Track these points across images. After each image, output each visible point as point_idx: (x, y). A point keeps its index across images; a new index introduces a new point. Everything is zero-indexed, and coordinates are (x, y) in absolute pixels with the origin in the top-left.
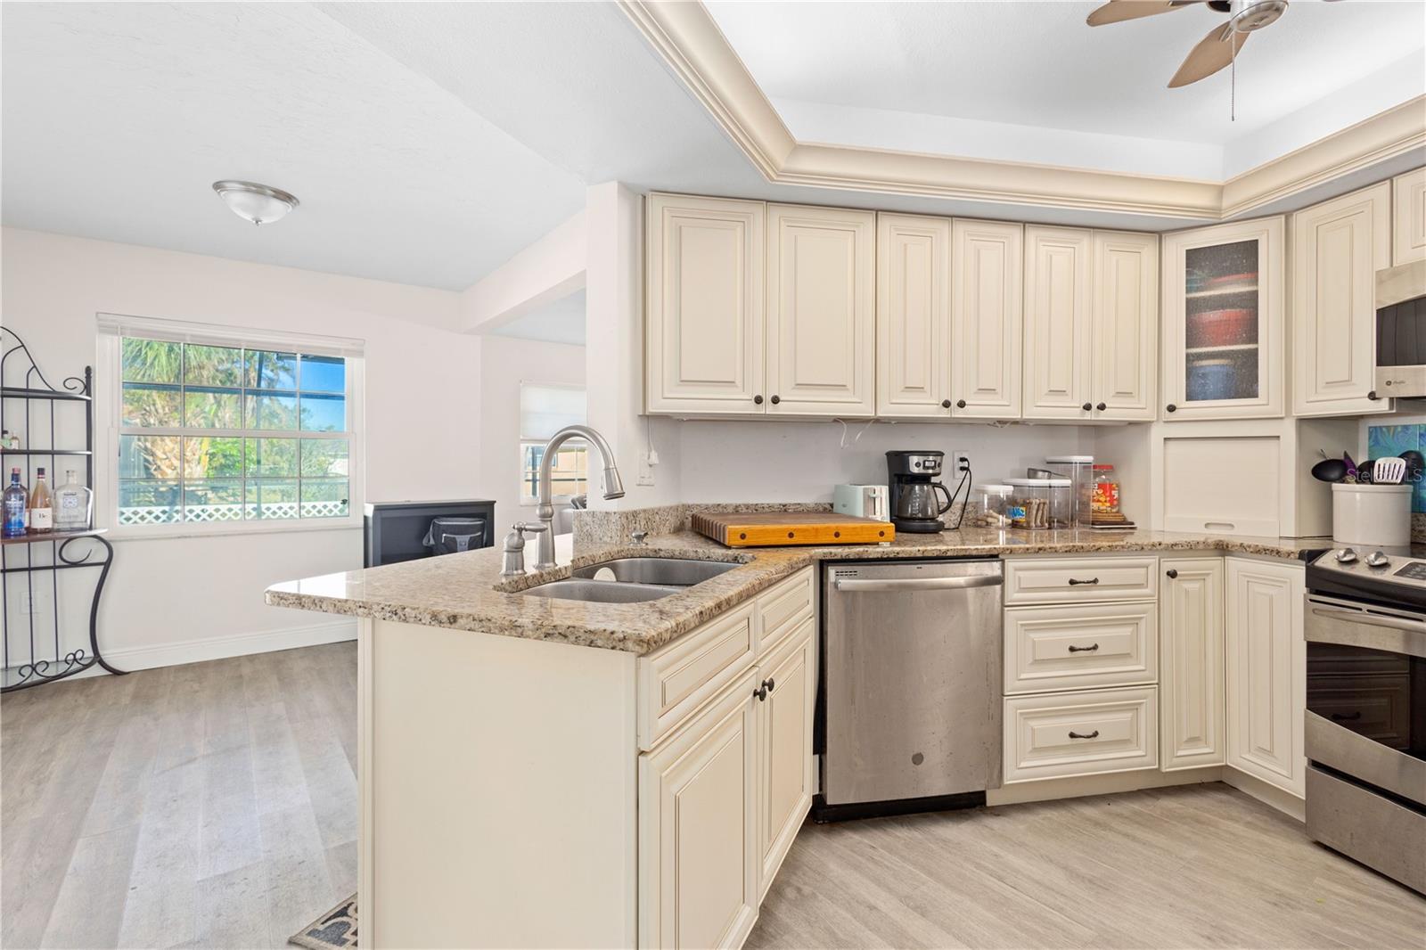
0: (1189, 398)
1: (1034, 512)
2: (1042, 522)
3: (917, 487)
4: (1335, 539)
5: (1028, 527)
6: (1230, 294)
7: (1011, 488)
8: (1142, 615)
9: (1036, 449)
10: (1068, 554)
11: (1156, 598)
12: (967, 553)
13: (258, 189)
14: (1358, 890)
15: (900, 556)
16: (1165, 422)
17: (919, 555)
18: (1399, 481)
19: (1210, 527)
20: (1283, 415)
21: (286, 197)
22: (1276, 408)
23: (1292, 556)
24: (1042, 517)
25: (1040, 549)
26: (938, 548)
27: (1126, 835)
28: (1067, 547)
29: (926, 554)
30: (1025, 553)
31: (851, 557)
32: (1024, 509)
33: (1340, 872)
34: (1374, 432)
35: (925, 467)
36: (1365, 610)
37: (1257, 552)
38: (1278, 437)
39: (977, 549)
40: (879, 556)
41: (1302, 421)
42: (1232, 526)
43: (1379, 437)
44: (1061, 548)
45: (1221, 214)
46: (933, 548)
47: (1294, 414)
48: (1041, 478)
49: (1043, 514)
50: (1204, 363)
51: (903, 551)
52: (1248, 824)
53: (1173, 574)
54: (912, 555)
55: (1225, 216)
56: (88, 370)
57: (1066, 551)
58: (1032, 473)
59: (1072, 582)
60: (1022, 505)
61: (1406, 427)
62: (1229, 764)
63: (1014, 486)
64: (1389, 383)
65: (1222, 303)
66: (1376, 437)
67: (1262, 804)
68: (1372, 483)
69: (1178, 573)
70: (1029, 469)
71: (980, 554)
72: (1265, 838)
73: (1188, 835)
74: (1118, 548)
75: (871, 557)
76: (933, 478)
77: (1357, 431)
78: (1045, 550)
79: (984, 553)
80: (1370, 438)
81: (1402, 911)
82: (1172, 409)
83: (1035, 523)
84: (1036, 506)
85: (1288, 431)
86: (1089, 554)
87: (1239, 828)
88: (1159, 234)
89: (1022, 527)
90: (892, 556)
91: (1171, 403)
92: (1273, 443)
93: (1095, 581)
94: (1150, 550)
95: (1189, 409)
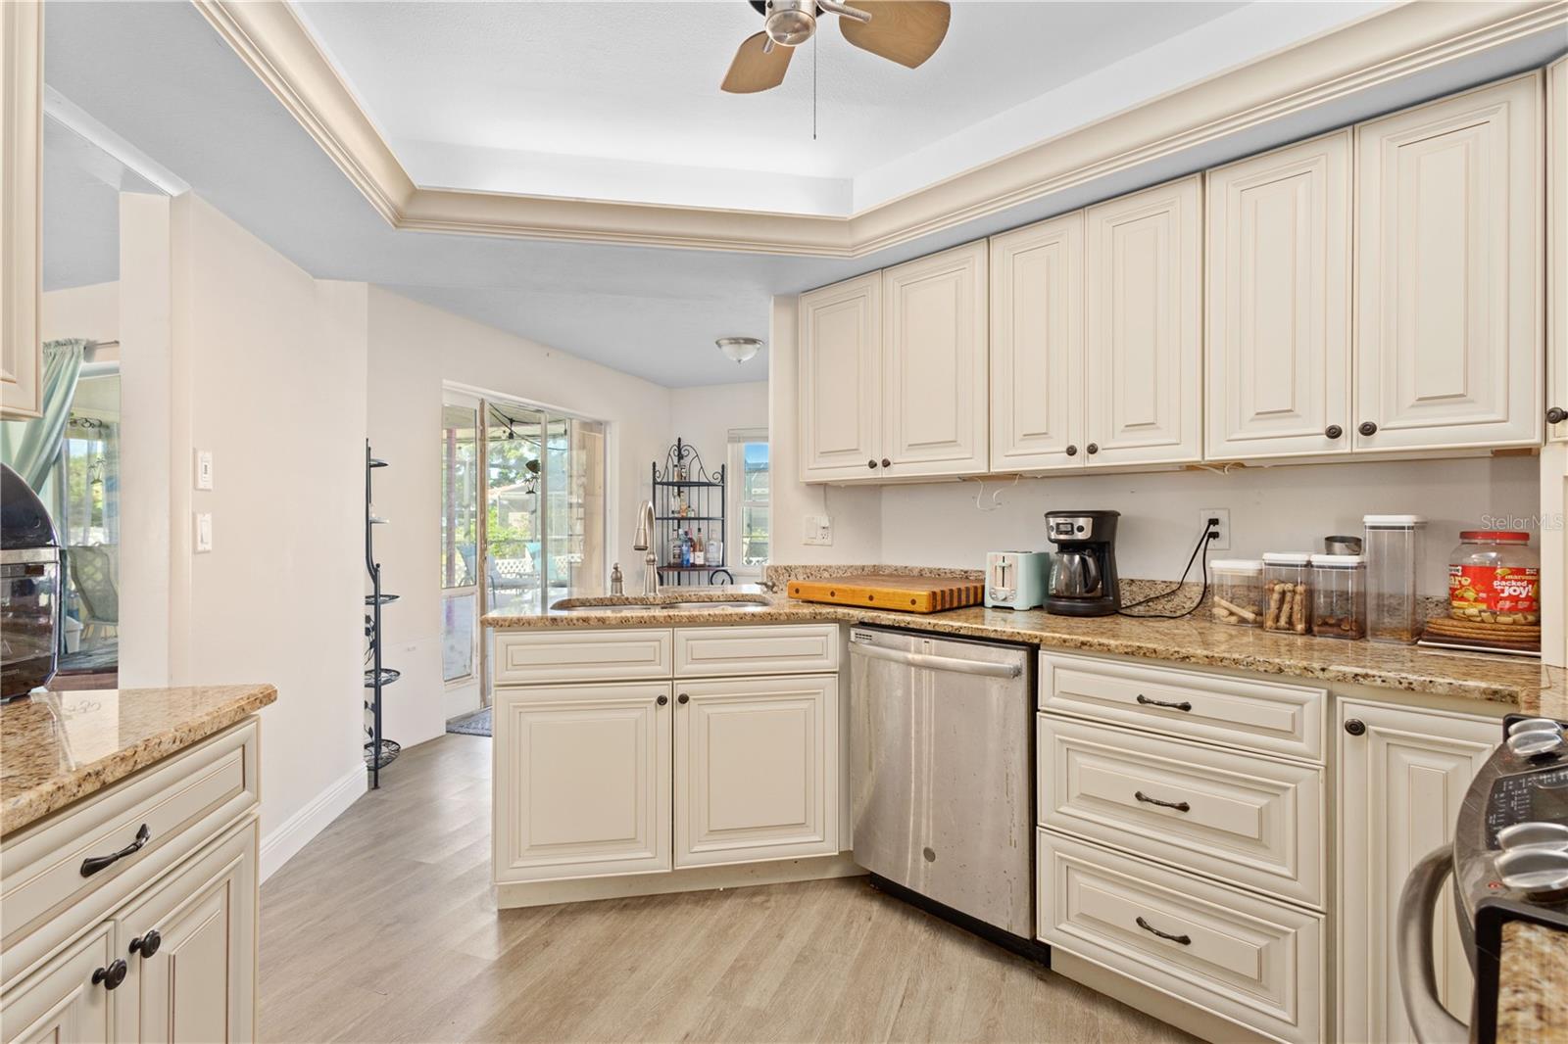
8: (1288, 785)
10: (1126, 657)
11: (1322, 762)
12: (984, 635)
13: (736, 341)
15: (911, 626)
17: (930, 628)
21: (753, 341)
25: (1083, 644)
26: (951, 623)
28: (1127, 646)
29: (937, 629)
30: (1061, 645)
31: (866, 621)
35: (1059, 531)
39: (996, 631)
40: (891, 623)
44: (1117, 647)
46: (945, 623)
51: (914, 622)
53: (1356, 728)
54: (923, 628)
56: (723, 466)
57: (1126, 653)
59: (1143, 700)
69: (1370, 728)
71: (1000, 637)
74: (1225, 663)
75: (883, 623)
78: (1091, 646)
79: (1005, 638)
82: (1554, 416)
86: (1165, 663)
90: (902, 625)
93: (1186, 707)
94: (1300, 675)
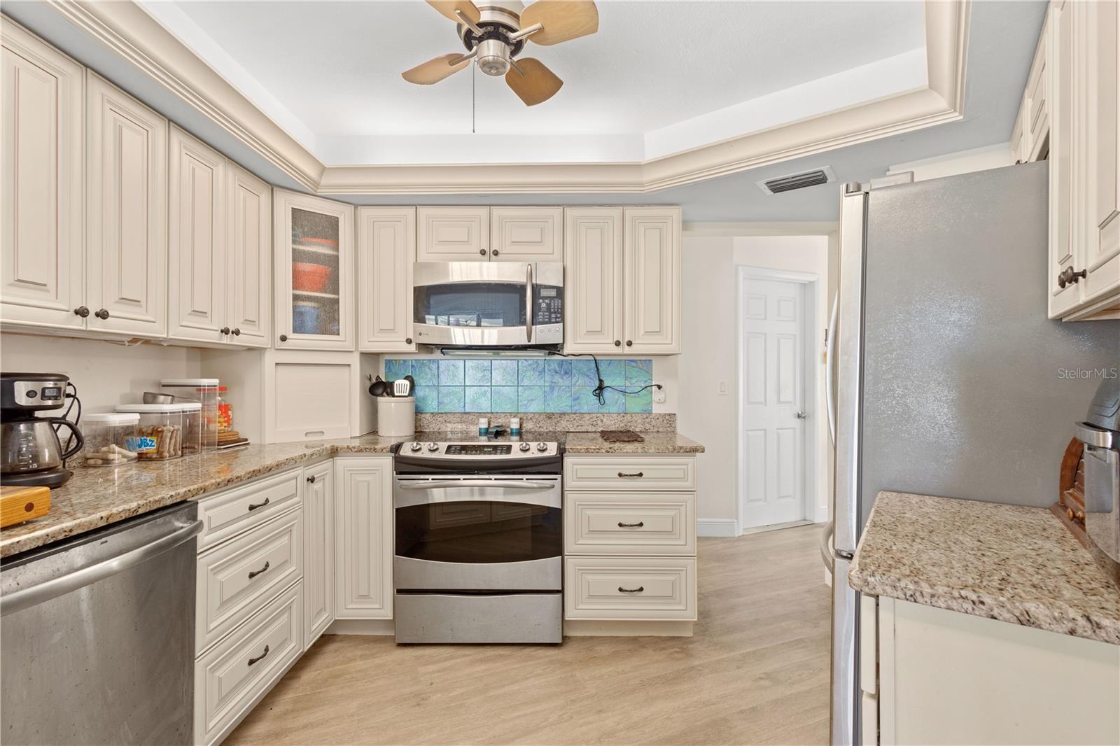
0: (295, 331)
1: (168, 440)
2: (175, 450)
3: (22, 427)
4: (380, 433)
5: (160, 457)
6: (321, 253)
7: (137, 416)
8: (294, 522)
9: (147, 370)
10: (249, 481)
11: (302, 503)
12: (162, 505)
14: (437, 662)
16: (276, 349)
18: (407, 394)
19: (308, 435)
20: (354, 350)
22: (349, 345)
23: (384, 451)
24: (175, 446)
25: (229, 481)
27: (305, 727)
28: (249, 474)
30: (216, 488)
32: (154, 439)
33: (422, 656)
34: (388, 362)
35: (44, 397)
36: (430, 479)
37: (359, 451)
38: (349, 365)
39: (172, 497)
41: (363, 354)
42: (323, 432)
43: (391, 367)
44: (244, 476)
45: (318, 188)
47: (360, 349)
48: (163, 403)
49: (176, 440)
50: (305, 303)
51: (78, 526)
52: (362, 657)
53: (312, 480)
55: (321, 191)
57: (248, 478)
58: (149, 398)
59: (252, 508)
60: (151, 434)
61: (405, 361)
62: (336, 618)
63: (140, 413)
64: (420, 334)
65: (315, 258)
66: (389, 366)
67: (356, 637)
68: (394, 396)
69: (315, 476)
70: (145, 393)
71: (175, 501)
72: (378, 661)
73: (340, 692)
74: (282, 465)
76: (36, 412)
77: (378, 361)
78: (233, 481)
79: (178, 500)
80: (386, 367)
81: (459, 660)
82: (284, 339)
83: (169, 452)
84: (169, 435)
85: (355, 361)
87: (360, 664)
88: (272, 186)
89: (151, 459)
91: (283, 334)
92: (346, 369)
93: (267, 501)
94: (300, 462)
95: (297, 340)
